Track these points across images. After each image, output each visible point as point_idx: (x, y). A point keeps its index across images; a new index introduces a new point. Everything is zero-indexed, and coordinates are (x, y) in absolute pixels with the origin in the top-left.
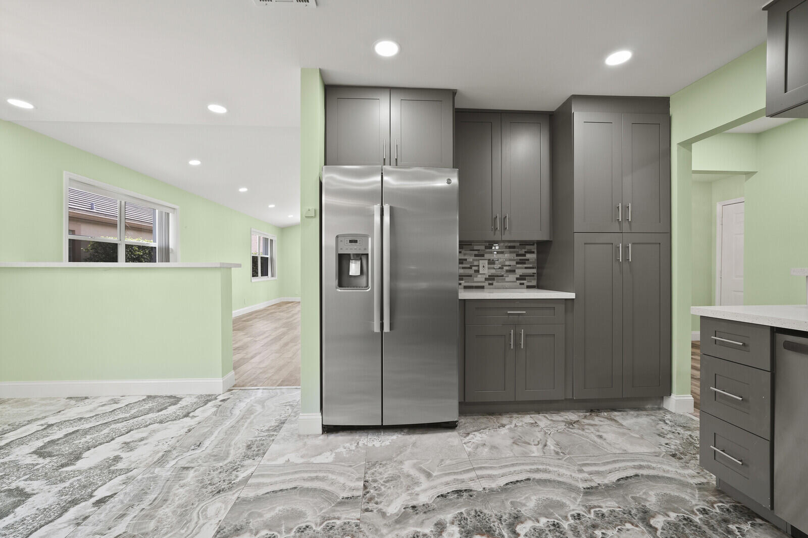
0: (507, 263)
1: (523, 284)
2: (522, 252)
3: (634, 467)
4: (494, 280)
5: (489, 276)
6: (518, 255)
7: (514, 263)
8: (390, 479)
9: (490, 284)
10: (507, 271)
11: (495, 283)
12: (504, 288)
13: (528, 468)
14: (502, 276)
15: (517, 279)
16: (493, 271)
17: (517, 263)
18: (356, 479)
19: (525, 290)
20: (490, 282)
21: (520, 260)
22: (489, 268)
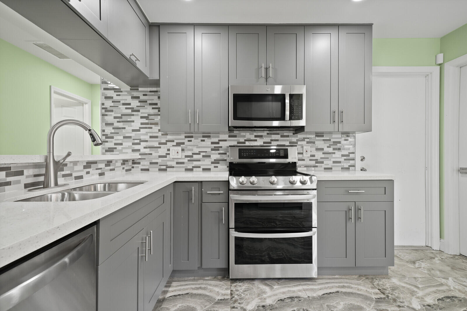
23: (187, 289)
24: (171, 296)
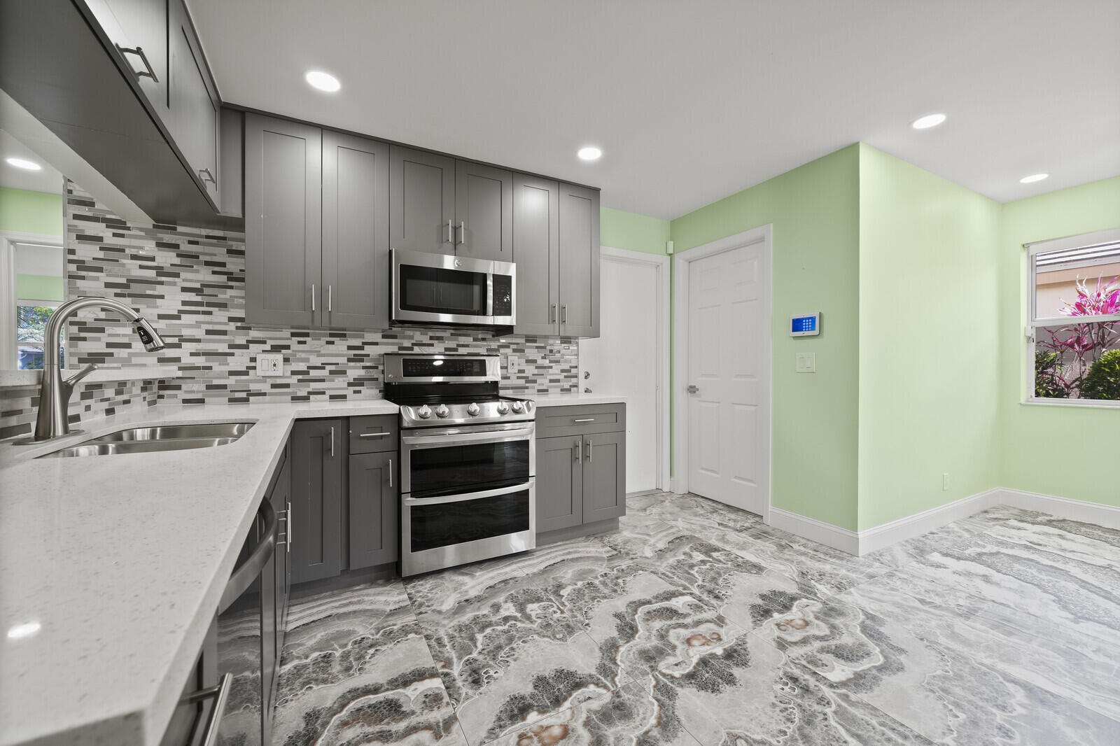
23: (326, 610)
24: (297, 627)
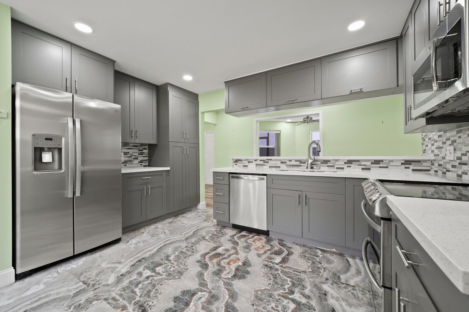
0: (134, 154)
1: (142, 165)
2: (141, 149)
3: (196, 228)
4: (127, 163)
5: (124, 161)
6: (139, 150)
7: (137, 154)
8: (99, 274)
9: (125, 166)
10: (134, 158)
11: (128, 165)
12: (132, 167)
13: (163, 242)
14: (131, 161)
15: (139, 162)
16: (127, 159)
17: (139, 154)
18: (75, 284)
19: (143, 168)
20: (125, 164)
21: (140, 153)
22: (124, 157)
